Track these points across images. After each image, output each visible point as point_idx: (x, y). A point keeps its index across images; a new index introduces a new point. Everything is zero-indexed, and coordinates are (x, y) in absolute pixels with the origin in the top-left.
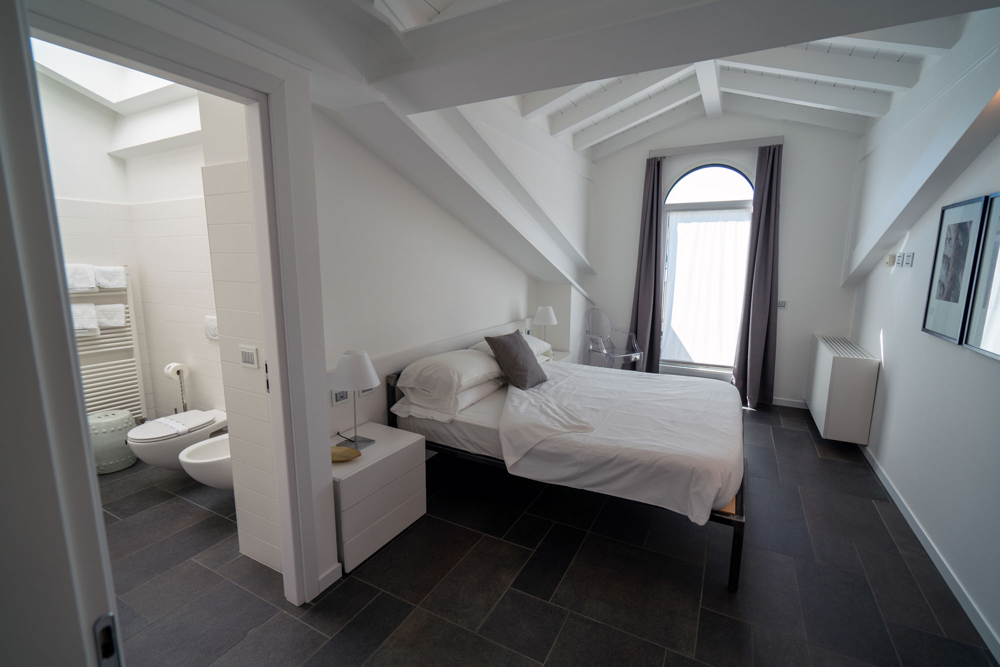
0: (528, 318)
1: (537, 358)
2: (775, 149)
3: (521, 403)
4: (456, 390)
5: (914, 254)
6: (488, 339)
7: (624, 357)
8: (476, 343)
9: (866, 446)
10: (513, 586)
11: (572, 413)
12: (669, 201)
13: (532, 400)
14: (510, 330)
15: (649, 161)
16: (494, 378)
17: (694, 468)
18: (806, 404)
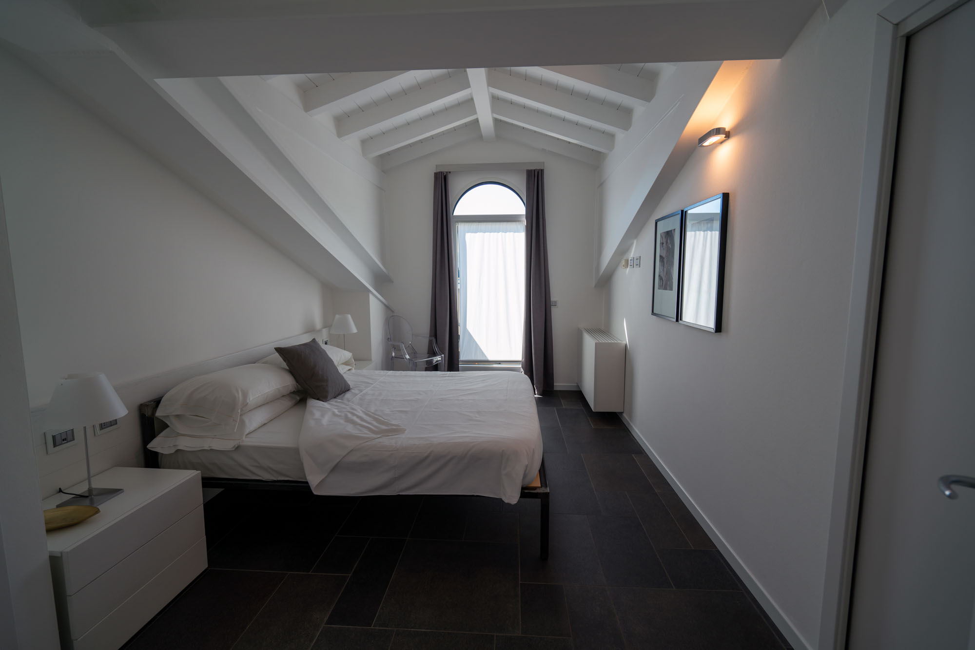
0: (325, 327)
1: (338, 368)
2: (538, 172)
3: (323, 416)
4: (242, 410)
5: (640, 257)
6: (279, 350)
7: (427, 361)
8: (265, 357)
9: (623, 413)
10: (327, 623)
11: (380, 418)
12: (457, 212)
13: (336, 411)
14: (306, 339)
15: (436, 175)
16: (289, 392)
17: (503, 451)
18: (578, 386)
